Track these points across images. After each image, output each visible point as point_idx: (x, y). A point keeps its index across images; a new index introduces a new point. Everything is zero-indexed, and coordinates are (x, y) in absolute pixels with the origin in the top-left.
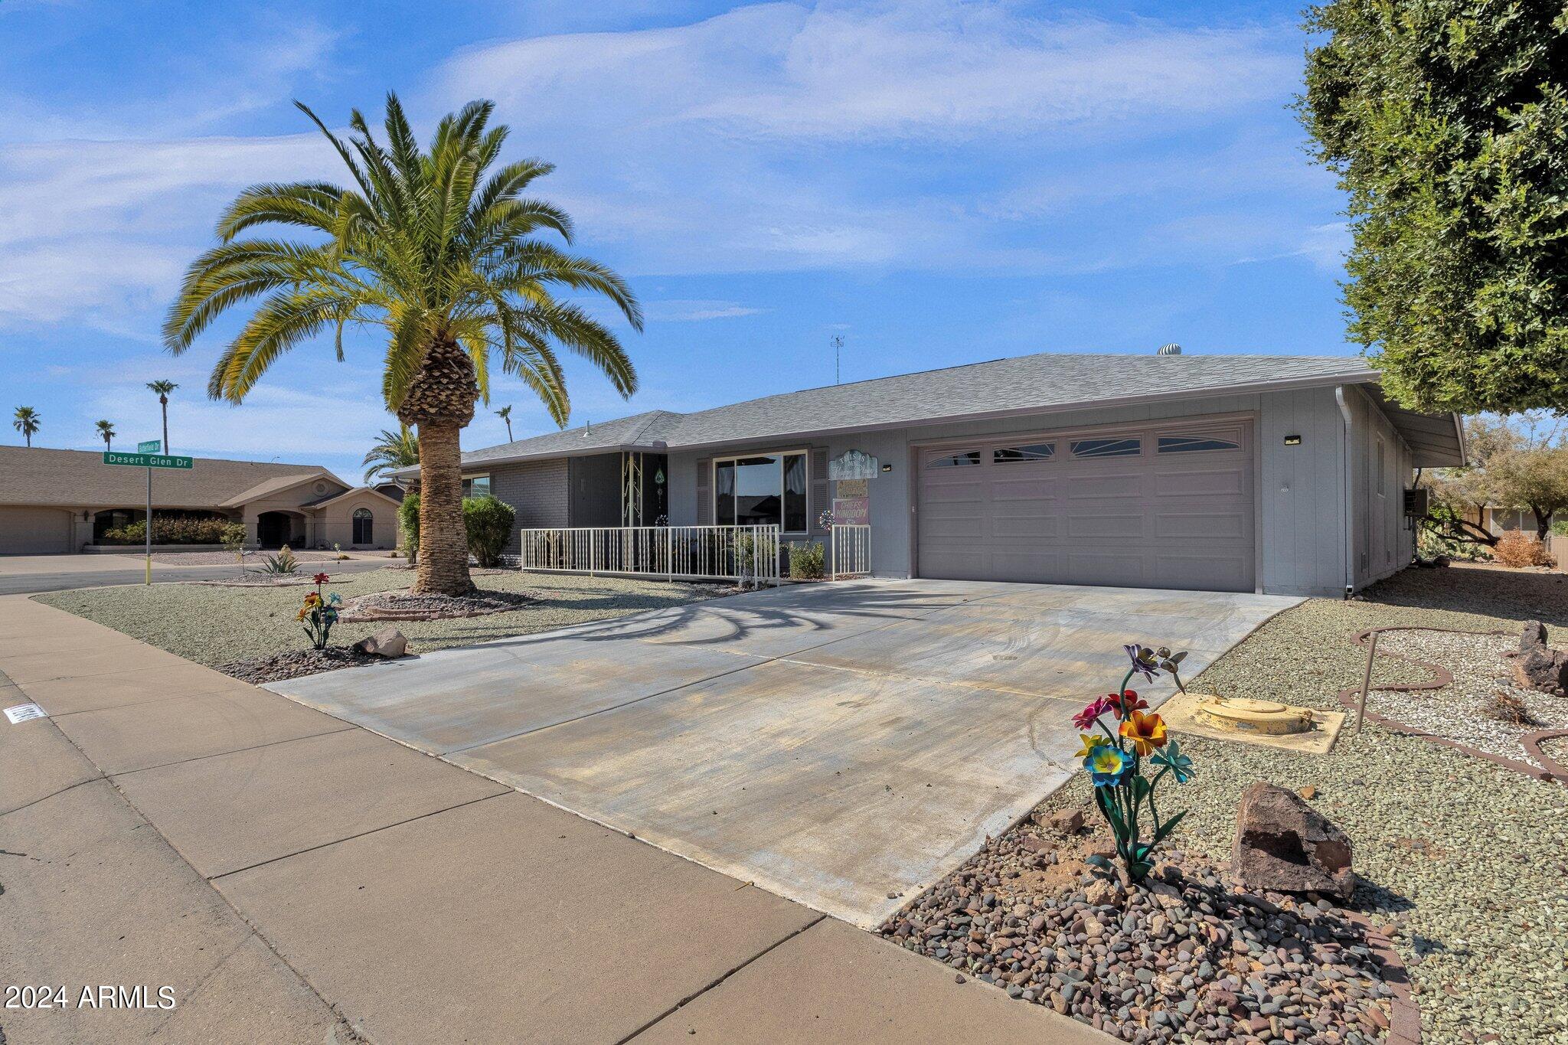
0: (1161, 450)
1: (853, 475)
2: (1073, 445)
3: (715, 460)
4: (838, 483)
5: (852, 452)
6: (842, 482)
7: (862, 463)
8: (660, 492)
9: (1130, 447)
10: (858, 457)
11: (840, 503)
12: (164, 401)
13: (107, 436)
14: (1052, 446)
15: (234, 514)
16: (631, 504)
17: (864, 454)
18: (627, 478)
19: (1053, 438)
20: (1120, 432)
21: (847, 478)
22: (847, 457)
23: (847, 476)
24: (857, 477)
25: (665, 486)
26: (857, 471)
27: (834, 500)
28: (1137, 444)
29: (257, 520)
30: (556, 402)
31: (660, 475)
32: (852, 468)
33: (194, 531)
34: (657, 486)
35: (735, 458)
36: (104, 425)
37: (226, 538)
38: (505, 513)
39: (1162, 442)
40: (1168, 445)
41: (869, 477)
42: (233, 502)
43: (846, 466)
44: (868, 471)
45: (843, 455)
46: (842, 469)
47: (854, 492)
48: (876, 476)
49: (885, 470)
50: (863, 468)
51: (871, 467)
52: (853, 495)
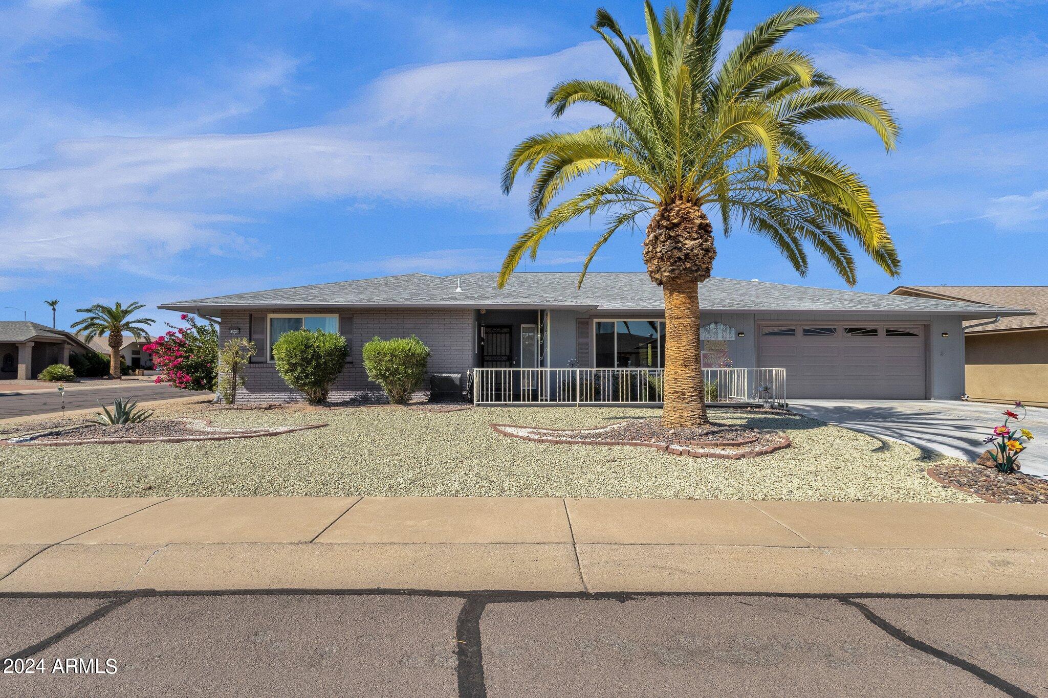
0: (887, 335)
1: (717, 337)
2: (846, 329)
3: (595, 320)
4: (705, 342)
5: (716, 323)
6: (708, 342)
7: (723, 331)
9: (873, 332)
10: (721, 327)
11: (707, 354)
14: (835, 329)
17: (725, 325)
19: (836, 325)
20: (869, 326)
21: (712, 339)
22: (712, 326)
23: (712, 337)
24: (720, 339)
26: (720, 335)
27: (703, 353)
28: (876, 331)
32: (716, 333)
35: (616, 321)
39: (887, 331)
40: (890, 333)
41: (728, 339)
43: (711, 332)
44: (728, 336)
45: (709, 325)
46: (709, 333)
47: (717, 348)
48: (734, 339)
49: (740, 335)
50: (724, 333)
51: (730, 333)
52: (716, 350)
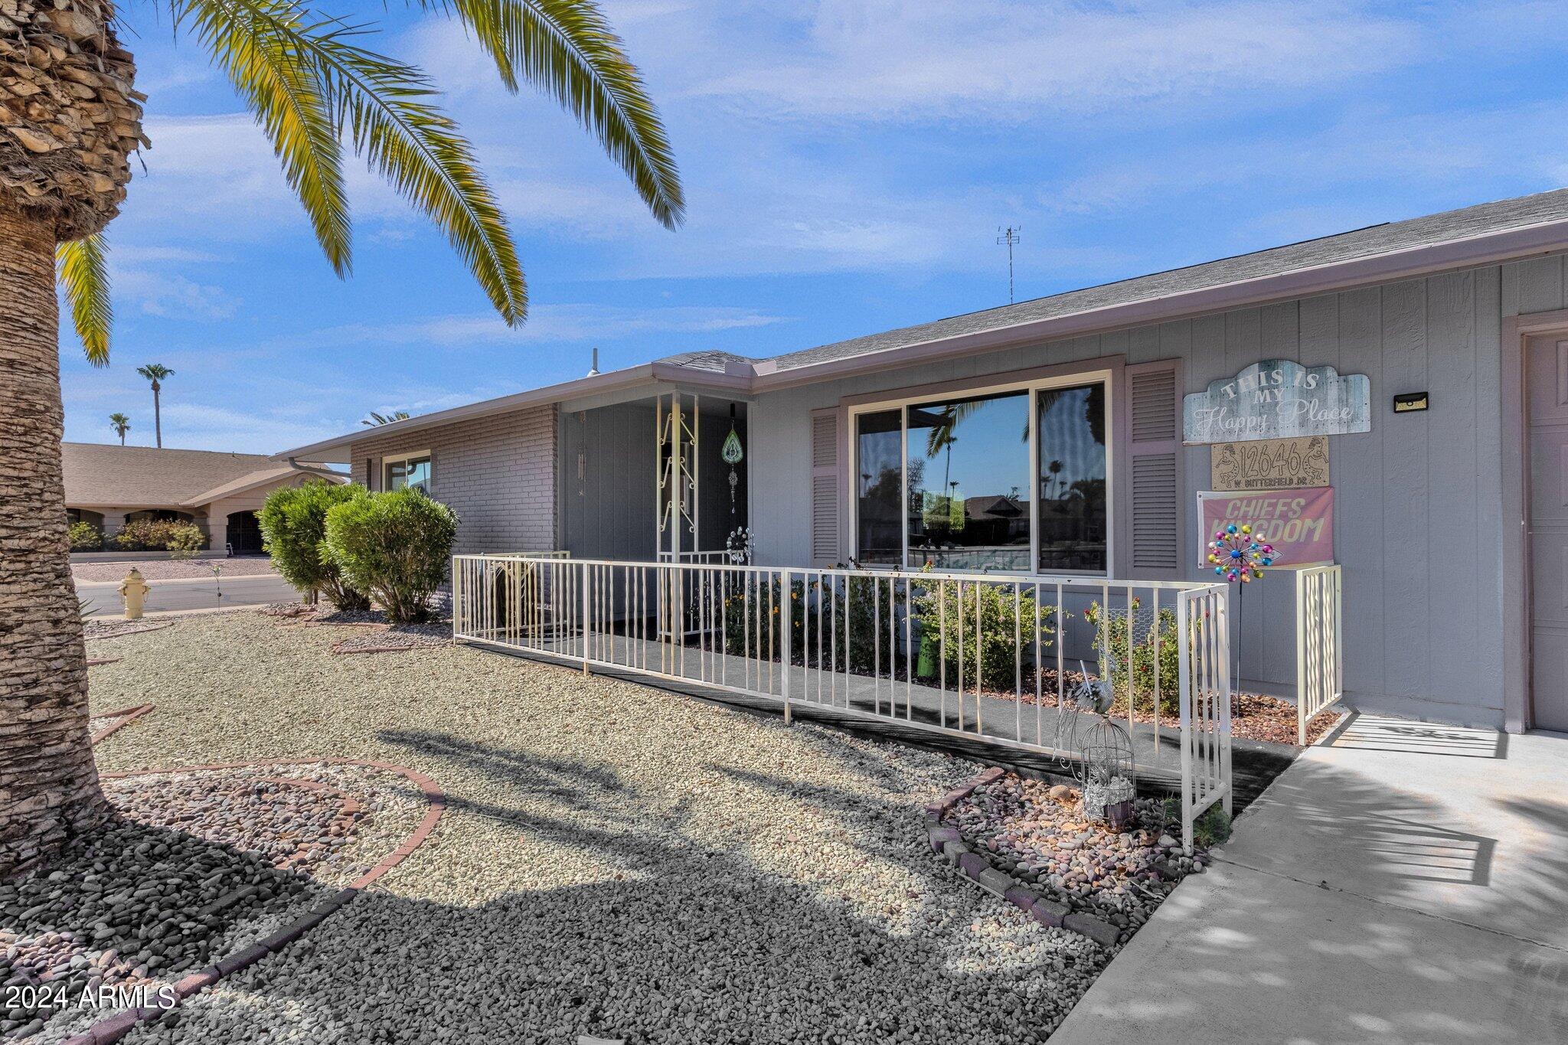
1: (1272, 426)
3: (854, 410)
4: (1217, 454)
5: (1268, 365)
6: (1230, 448)
7: (1306, 393)
8: (733, 478)
10: (1293, 377)
11: (1224, 503)
12: (156, 388)
13: (122, 431)
15: (196, 515)
16: (675, 504)
17: (1310, 369)
18: (667, 450)
21: (1250, 436)
22: (1250, 380)
23: (1248, 428)
24: (1290, 432)
25: (742, 467)
26: (1290, 417)
27: (1202, 496)
29: (226, 522)
30: (493, 253)
31: (732, 442)
32: (1269, 409)
33: (146, 535)
34: (728, 467)
35: (902, 404)
36: (118, 418)
37: (174, 544)
38: (432, 520)
41: (1334, 430)
42: (197, 500)
43: (1245, 406)
44: (1331, 415)
45: (1234, 377)
46: (1233, 413)
47: (1274, 474)
48: (1366, 427)
49: (1401, 407)
50: (1312, 408)
51: (1342, 402)
52: (1270, 483)
